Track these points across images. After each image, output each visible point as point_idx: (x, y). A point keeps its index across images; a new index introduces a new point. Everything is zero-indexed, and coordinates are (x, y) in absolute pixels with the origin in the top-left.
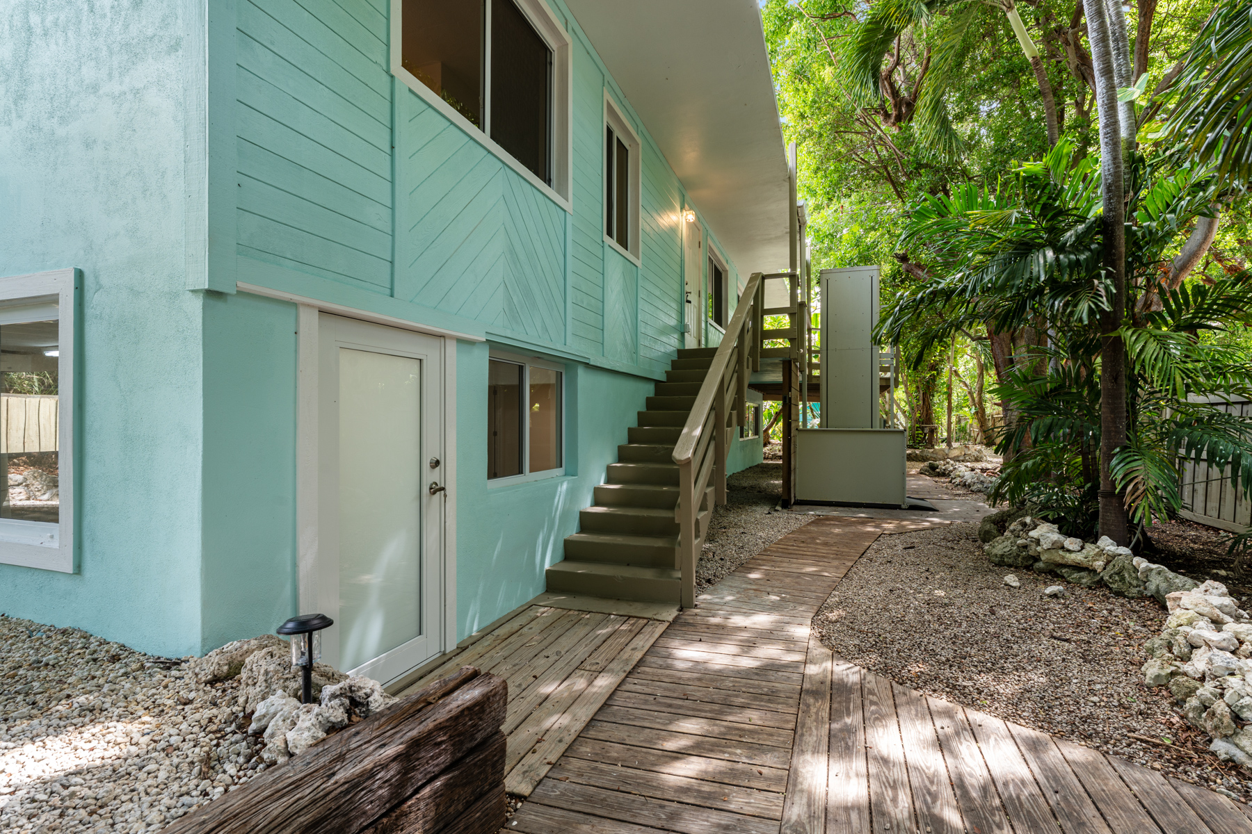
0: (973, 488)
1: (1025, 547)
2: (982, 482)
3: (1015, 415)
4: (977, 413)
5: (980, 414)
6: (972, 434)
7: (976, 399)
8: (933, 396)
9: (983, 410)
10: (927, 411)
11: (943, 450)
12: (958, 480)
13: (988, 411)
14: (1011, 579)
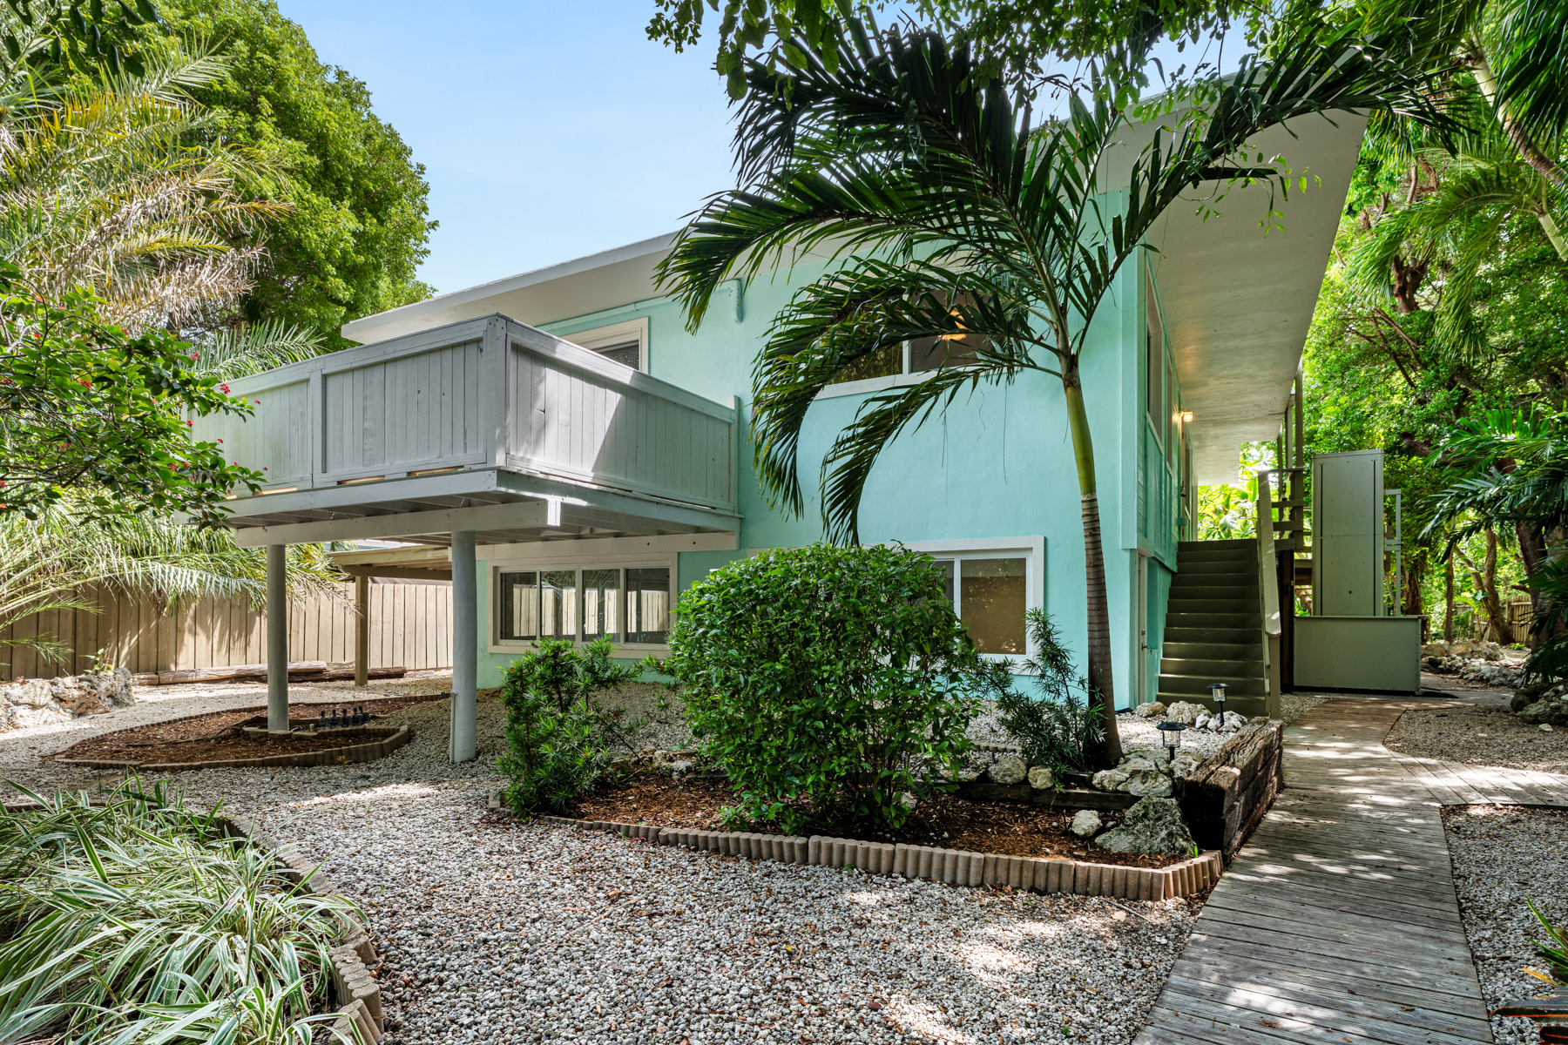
0: (1494, 682)
1: (1558, 708)
2: (1505, 676)
3: (1547, 603)
4: (1485, 600)
5: (1491, 602)
6: (1477, 629)
7: (1485, 582)
8: (1422, 578)
9: (1495, 595)
10: (1414, 597)
11: (1441, 646)
12: (1472, 676)
13: (1502, 597)
14: (1546, 727)
